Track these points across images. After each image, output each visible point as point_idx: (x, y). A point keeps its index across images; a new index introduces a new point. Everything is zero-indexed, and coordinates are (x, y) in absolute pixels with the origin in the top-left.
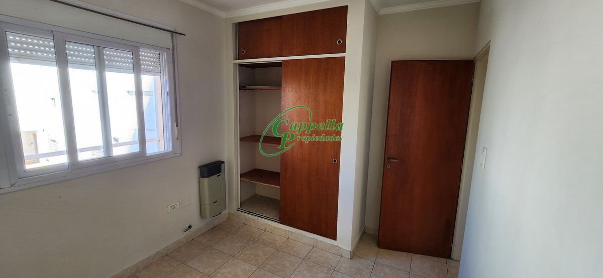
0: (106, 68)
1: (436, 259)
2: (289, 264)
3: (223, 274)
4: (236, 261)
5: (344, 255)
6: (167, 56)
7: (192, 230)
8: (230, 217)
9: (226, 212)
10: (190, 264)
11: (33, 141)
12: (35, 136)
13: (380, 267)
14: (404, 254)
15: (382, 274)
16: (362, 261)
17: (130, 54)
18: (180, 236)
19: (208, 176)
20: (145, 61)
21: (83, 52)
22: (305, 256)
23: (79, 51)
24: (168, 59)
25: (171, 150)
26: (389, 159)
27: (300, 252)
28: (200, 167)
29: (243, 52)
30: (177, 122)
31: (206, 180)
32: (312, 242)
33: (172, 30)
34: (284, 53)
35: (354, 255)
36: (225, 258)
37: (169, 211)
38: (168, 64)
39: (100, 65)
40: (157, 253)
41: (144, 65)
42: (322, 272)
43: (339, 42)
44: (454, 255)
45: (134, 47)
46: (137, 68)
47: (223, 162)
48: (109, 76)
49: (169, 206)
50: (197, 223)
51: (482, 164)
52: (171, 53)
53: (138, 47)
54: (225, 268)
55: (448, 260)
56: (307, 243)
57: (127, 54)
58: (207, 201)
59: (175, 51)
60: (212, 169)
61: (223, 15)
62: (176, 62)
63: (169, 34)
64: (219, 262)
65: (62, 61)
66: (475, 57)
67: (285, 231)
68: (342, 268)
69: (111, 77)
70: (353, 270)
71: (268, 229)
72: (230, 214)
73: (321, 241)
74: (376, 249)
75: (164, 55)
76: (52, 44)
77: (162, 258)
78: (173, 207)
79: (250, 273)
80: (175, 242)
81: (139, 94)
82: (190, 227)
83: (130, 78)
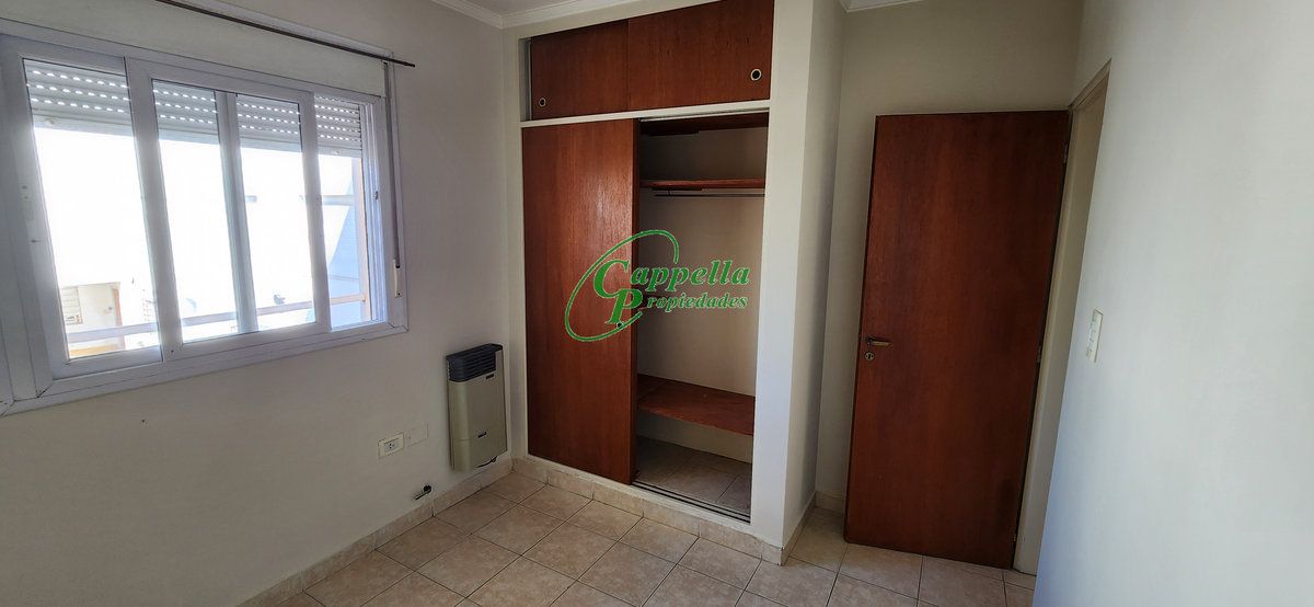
0: (242, 140)
1: (979, 568)
2: (643, 575)
3: (498, 593)
4: (526, 565)
5: (767, 555)
6: (375, 110)
7: (430, 496)
8: (515, 469)
9: (505, 457)
10: (427, 569)
11: (112, 304)
12: (116, 293)
13: (850, 586)
14: (906, 556)
15: (854, 602)
16: (809, 570)
17: (293, 109)
18: (405, 507)
19: (467, 378)
20: (329, 124)
21: (193, 104)
22: (678, 556)
23: (183, 102)
24: (376, 119)
25: (385, 319)
26: (869, 339)
27: (668, 548)
28: (449, 358)
29: (542, 102)
30: (397, 258)
31: (461, 386)
32: (696, 527)
33: (386, 55)
34: (632, 102)
35: (790, 556)
36: (502, 558)
37: (382, 453)
38: (377, 132)
39: (229, 132)
40: (356, 544)
41: (326, 133)
42: (717, 594)
43: (756, 75)
44: (1022, 559)
45: (301, 94)
46: (309, 139)
47: (500, 348)
48: (251, 157)
49: (381, 444)
50: (444, 481)
51: (1089, 350)
52: (384, 105)
53: (311, 93)
54: (502, 580)
55: (1008, 573)
56: (685, 528)
57: (287, 109)
58: (464, 433)
59: (392, 100)
60: (474, 362)
61: (498, 21)
62: (394, 128)
63: (379, 64)
64: (491, 567)
65: (145, 121)
66: (1071, 105)
67: (636, 500)
68: (762, 587)
69: (252, 159)
70: (786, 589)
71: (598, 496)
72: (515, 461)
73: (717, 526)
74: (841, 544)
75: (369, 110)
76: (124, 86)
77: (367, 556)
78: (391, 445)
79: (557, 593)
80: (393, 523)
81: (314, 200)
82: (427, 489)
83: (293, 160)
